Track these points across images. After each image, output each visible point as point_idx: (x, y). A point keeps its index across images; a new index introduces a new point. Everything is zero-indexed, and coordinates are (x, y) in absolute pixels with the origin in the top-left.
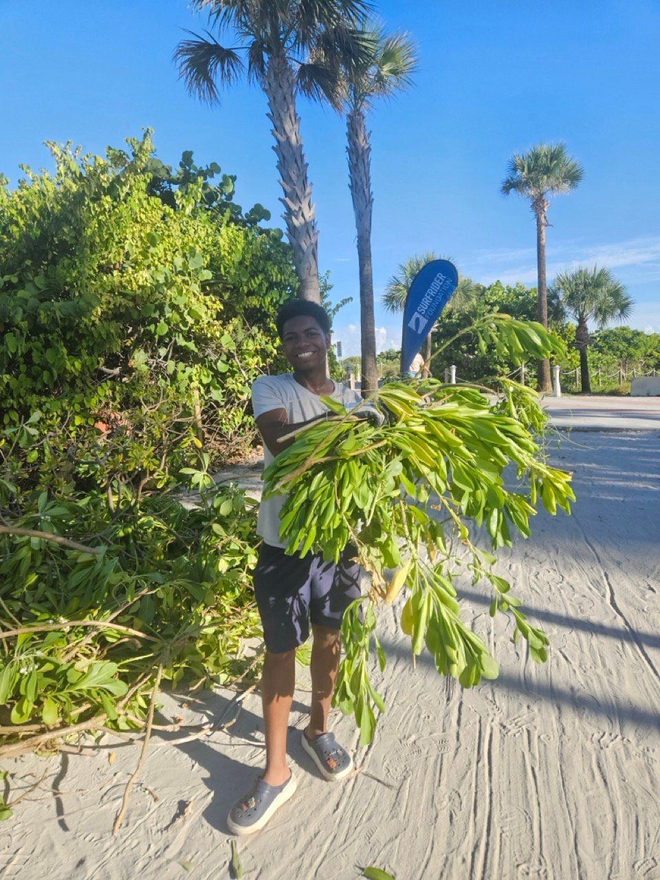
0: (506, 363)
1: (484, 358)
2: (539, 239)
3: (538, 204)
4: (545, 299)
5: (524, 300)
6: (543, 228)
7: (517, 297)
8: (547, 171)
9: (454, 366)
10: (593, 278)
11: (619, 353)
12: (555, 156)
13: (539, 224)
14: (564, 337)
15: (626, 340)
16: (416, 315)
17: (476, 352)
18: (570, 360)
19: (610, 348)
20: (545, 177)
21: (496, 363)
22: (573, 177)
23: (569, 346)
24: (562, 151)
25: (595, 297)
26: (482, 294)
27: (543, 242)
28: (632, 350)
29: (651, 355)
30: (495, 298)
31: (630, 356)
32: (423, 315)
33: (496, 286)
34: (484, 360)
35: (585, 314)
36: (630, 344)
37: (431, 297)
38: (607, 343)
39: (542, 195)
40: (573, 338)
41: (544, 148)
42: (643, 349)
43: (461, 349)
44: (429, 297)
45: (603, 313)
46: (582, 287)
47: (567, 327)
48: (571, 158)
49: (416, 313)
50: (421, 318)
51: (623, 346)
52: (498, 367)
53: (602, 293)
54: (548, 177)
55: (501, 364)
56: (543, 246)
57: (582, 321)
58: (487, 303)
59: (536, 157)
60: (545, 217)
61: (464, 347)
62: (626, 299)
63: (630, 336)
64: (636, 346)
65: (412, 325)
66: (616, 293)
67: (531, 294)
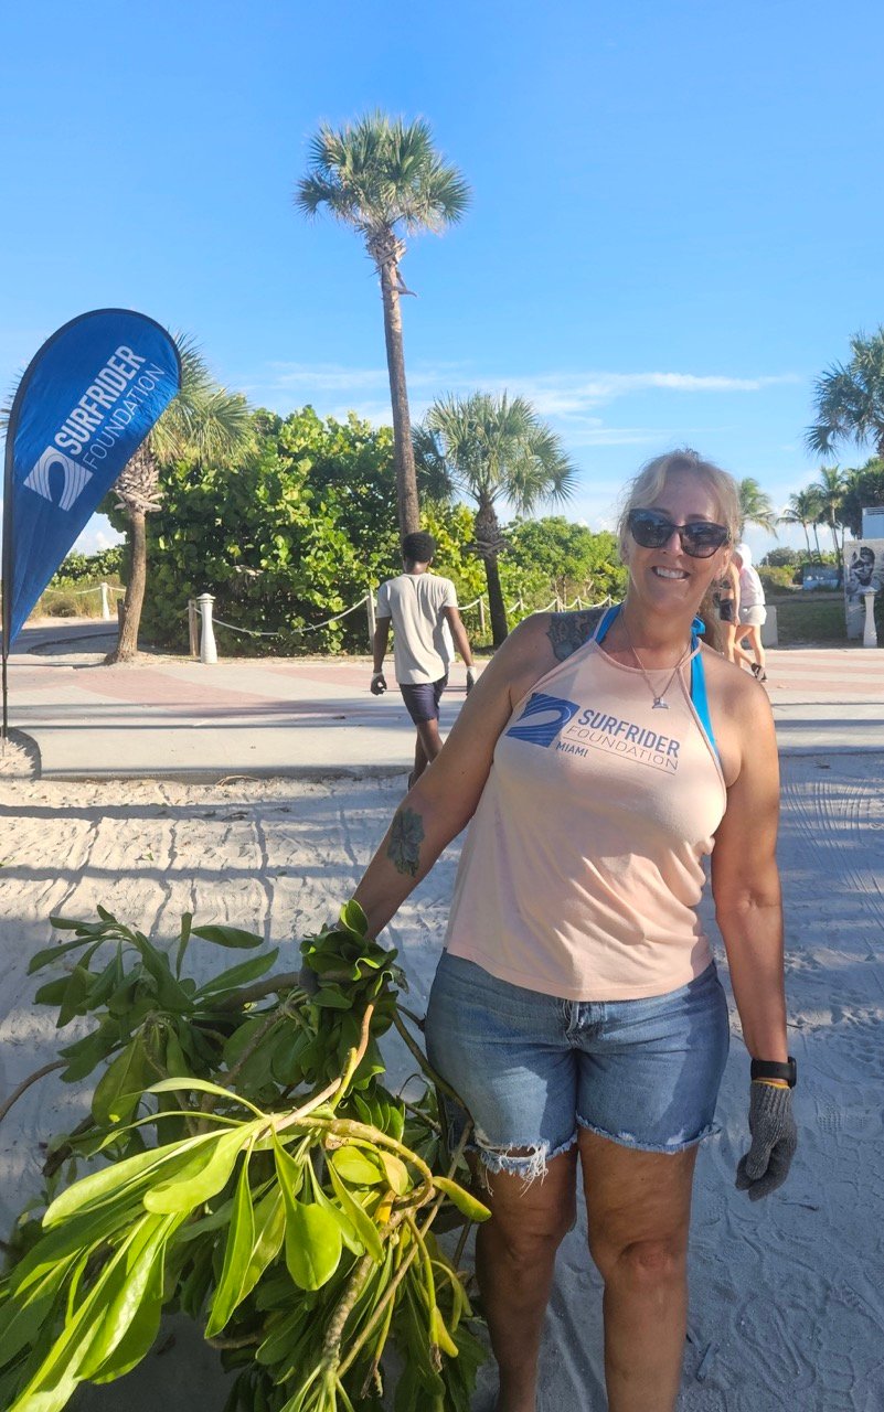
0: (333, 586)
1: (282, 576)
2: (389, 320)
3: (380, 240)
4: (409, 450)
5: (365, 452)
6: (395, 296)
7: (352, 445)
8: (397, 174)
9: (207, 596)
10: (501, 416)
11: (550, 566)
12: (410, 146)
13: (387, 289)
14: (453, 533)
15: (562, 542)
16: (50, 455)
17: (264, 563)
18: (467, 580)
19: (536, 556)
20: (393, 187)
21: (310, 587)
22: (448, 198)
23: (464, 552)
24: (424, 139)
25: (506, 453)
26: (275, 432)
27: (398, 327)
28: (571, 561)
29: (602, 571)
30: (302, 442)
31: (570, 571)
32: (73, 457)
33: (304, 415)
34: (282, 581)
35: (490, 487)
36: (567, 549)
37: (101, 408)
38: (529, 548)
39: (387, 225)
40: (469, 536)
41: (388, 126)
42: (589, 559)
43: (228, 556)
44: (92, 409)
45: (524, 486)
46: (481, 430)
47: (455, 513)
48: (442, 159)
49: (50, 450)
50: (70, 467)
51: (556, 553)
52: (318, 597)
53: (520, 446)
54: (399, 188)
55: (322, 590)
56: (399, 336)
57: (485, 500)
58: (283, 452)
59: (371, 141)
60: (398, 275)
61: (234, 550)
62: (564, 461)
63: (567, 535)
64: (578, 554)
65: (37, 480)
66: (544, 448)
67: (381, 441)
